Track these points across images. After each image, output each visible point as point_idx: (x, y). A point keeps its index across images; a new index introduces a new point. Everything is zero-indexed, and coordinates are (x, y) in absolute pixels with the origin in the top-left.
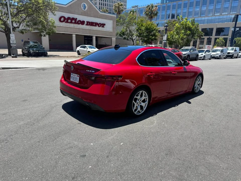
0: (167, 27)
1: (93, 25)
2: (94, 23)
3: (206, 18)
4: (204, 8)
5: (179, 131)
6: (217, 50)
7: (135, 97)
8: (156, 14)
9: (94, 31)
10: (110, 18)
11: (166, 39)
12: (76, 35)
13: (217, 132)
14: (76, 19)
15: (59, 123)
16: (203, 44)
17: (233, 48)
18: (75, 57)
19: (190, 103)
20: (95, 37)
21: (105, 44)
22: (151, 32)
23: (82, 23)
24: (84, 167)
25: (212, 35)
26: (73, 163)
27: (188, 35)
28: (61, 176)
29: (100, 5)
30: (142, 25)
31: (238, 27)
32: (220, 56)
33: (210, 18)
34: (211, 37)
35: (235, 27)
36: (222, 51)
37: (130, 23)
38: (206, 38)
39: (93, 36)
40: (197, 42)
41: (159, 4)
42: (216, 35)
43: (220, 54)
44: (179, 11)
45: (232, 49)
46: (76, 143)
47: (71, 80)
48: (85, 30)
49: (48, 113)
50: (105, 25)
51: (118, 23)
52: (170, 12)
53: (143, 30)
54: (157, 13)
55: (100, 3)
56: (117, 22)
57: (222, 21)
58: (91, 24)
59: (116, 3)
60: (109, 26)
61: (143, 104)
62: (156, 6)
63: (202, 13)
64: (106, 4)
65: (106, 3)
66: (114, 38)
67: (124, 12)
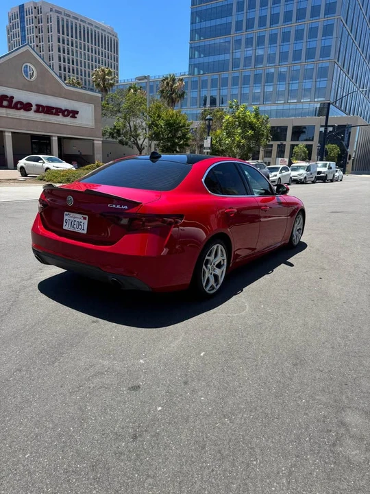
0: (211, 122)
1: (52, 114)
2: (53, 108)
3: (274, 107)
4: (269, 89)
5: (298, 320)
6: (300, 166)
7: (207, 257)
8: (182, 96)
9: (54, 126)
10: (90, 100)
11: (209, 145)
12: (13, 133)
13: (361, 314)
14: (12, 98)
15: (46, 324)
16: (271, 157)
17: (326, 164)
18: (16, 181)
19: (291, 265)
20: (56, 138)
21: (79, 153)
22: (177, 130)
23: (27, 107)
24: (146, 411)
25: (285, 140)
26: (120, 406)
27: (249, 138)
28: (106, 438)
29: (60, 70)
30: (159, 116)
31: (330, 126)
32: (305, 177)
33: (280, 107)
34: (284, 143)
35: (326, 126)
36: (308, 169)
37: (131, 112)
38: (275, 144)
39: (52, 136)
40: (259, 151)
41: (185, 75)
42: (292, 140)
43: (305, 175)
44: (224, 92)
45: (325, 166)
46: (106, 363)
47: (66, 227)
48: (33, 122)
49: (12, 305)
50: (77, 112)
51: (105, 110)
52: (208, 93)
53: (162, 127)
54: (183, 93)
55: (60, 67)
56: (103, 110)
57: (303, 115)
58: (48, 110)
59: (96, 68)
60: (87, 116)
61: (218, 272)
62: (182, 80)
63: (266, 98)
64: (73, 70)
65: (75, 66)
66: (99, 140)
67: (114, 88)
